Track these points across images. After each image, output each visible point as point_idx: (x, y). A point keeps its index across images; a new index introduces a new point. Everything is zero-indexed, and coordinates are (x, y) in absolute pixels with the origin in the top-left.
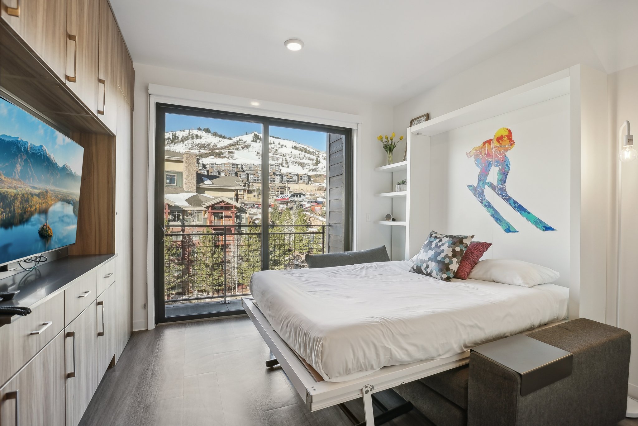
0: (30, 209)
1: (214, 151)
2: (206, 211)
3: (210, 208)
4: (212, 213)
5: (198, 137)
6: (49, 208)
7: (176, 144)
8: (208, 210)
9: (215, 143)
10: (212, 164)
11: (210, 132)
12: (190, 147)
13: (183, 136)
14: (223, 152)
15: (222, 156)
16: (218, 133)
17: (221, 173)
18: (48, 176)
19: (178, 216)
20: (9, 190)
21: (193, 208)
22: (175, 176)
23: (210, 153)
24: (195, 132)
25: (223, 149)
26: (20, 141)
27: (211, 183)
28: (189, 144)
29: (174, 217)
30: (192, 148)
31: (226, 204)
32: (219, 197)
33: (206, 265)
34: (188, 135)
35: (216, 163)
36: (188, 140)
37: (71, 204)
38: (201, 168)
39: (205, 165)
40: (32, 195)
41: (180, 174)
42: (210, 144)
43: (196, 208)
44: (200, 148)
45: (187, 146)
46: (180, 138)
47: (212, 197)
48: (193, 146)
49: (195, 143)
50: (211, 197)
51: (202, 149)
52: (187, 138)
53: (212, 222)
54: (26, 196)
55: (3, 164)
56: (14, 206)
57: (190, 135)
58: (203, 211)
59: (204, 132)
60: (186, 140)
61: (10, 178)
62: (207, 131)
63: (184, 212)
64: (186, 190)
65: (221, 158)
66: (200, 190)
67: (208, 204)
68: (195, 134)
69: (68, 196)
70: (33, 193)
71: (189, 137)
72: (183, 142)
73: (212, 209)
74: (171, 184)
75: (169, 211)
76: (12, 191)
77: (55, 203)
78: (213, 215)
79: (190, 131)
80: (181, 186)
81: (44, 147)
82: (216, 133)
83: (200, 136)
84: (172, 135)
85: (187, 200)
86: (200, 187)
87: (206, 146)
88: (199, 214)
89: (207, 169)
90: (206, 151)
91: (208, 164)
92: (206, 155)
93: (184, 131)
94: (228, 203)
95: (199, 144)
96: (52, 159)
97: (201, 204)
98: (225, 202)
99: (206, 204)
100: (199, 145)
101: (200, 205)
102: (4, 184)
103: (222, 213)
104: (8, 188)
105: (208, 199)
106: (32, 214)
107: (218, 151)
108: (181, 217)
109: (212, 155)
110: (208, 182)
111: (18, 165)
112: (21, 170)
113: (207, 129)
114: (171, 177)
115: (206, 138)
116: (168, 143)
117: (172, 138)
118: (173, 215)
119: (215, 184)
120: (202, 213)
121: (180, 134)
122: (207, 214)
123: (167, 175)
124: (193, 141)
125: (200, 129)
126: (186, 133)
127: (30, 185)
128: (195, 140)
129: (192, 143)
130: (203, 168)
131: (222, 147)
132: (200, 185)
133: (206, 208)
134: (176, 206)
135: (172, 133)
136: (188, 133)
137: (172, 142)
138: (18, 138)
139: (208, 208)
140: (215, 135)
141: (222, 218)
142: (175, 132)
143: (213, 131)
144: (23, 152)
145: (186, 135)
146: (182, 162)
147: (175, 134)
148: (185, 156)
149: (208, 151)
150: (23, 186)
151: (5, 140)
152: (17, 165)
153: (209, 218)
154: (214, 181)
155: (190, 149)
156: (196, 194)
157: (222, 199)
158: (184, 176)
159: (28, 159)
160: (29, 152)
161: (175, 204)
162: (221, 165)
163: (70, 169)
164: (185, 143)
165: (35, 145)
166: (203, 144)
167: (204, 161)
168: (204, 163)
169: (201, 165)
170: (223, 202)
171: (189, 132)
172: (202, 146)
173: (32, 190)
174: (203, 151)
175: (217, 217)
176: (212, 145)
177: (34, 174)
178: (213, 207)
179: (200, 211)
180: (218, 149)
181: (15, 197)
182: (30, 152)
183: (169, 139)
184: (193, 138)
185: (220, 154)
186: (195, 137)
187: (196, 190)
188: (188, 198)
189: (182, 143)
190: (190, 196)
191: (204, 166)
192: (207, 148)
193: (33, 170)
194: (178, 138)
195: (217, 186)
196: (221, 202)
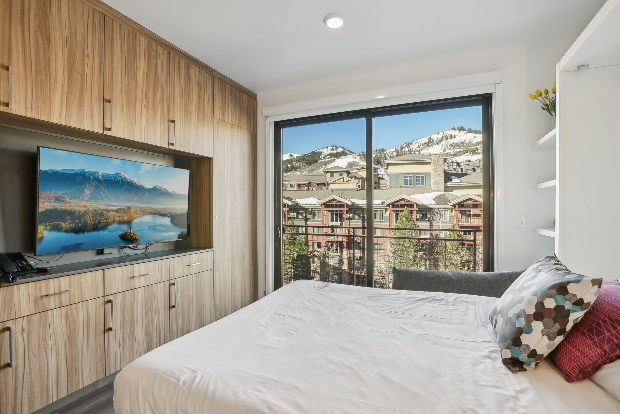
0: (107, 220)
1: (468, 148)
2: (452, 210)
3: (457, 206)
4: (458, 211)
5: (452, 136)
6: (133, 220)
7: (431, 147)
8: (455, 208)
9: (470, 140)
10: (466, 161)
11: (464, 130)
12: (444, 147)
13: (438, 138)
14: (478, 148)
15: (477, 152)
16: (472, 129)
17: (476, 170)
18: (130, 196)
19: (426, 214)
20: (76, 208)
21: (439, 207)
22: (423, 177)
23: (464, 150)
24: (451, 132)
25: (479, 144)
26: (86, 173)
27: (459, 181)
28: (443, 145)
29: (422, 215)
30: (446, 148)
31: (474, 202)
32: (466, 195)
33: (451, 263)
34: (442, 137)
35: (471, 160)
36: (442, 142)
37: (167, 216)
38: (455, 167)
39: (460, 163)
40: (108, 211)
41: (429, 174)
42: (464, 142)
43: (442, 207)
44: (454, 147)
45: (441, 147)
46: (435, 141)
47: (460, 195)
48: (448, 147)
49: (449, 143)
50: (458, 195)
51: (456, 148)
52: (441, 140)
53: (458, 220)
54: (100, 211)
55: (66, 190)
56: (84, 219)
57: (444, 136)
58: (449, 209)
59: (457, 131)
60: (440, 142)
61: (77, 200)
62: (461, 129)
63: (430, 210)
64: (434, 190)
65: (476, 154)
66: (447, 189)
67: (454, 202)
68: (449, 135)
69: (163, 210)
70: (109, 209)
71: (444, 138)
72: (438, 144)
73: (459, 207)
74: (420, 185)
75: (417, 209)
76: (82, 209)
77: (142, 216)
78: (460, 213)
79: (444, 132)
80: (430, 186)
81: (123, 173)
82: (470, 129)
83: (454, 136)
84: (427, 139)
85: (434, 199)
86: (448, 185)
87: (460, 144)
88: (446, 212)
89: (461, 167)
90: (461, 149)
91: (462, 162)
92: (461, 153)
93: (438, 133)
94: (475, 201)
95: (453, 143)
96: (135, 183)
97: (448, 202)
98: (472, 199)
99: (452, 202)
100: (453, 145)
101: (446, 204)
102: (70, 204)
103: (470, 211)
104: (75, 207)
105: (455, 197)
106: (109, 224)
107: (473, 147)
108: (429, 216)
109: (466, 153)
110: (456, 181)
111: (87, 190)
112: (91, 194)
113: (461, 127)
114: (421, 178)
115: (460, 136)
116: (424, 148)
117: (428, 142)
118: (421, 214)
119: (462, 181)
120: (449, 211)
121: (435, 137)
122: (453, 212)
123: (417, 177)
124: (447, 141)
125: (454, 129)
126: (440, 135)
127: (105, 204)
128: (449, 140)
129: (446, 143)
130: (457, 167)
131: (477, 143)
132: (448, 183)
133: (452, 206)
134: (423, 205)
135: (427, 137)
136: (442, 134)
137: (428, 146)
138: (85, 170)
139: (454, 206)
140: (470, 131)
141: (469, 216)
142: (430, 136)
143: (467, 129)
144: (91, 180)
145: (441, 137)
146: (430, 163)
147: (431, 138)
148: (432, 157)
149: (462, 149)
150: (94, 205)
151: (67, 173)
152: (84, 190)
153: (455, 216)
154: (463, 179)
155: (445, 150)
156: (443, 193)
157: (470, 196)
158: (433, 176)
159: (99, 184)
160: (100, 180)
161: (423, 203)
162: (476, 162)
163: (165, 189)
164: (440, 144)
165: (108, 173)
166: (457, 143)
167: (459, 159)
168: (458, 161)
169: (455, 164)
170: (470, 199)
171: (444, 134)
172: (457, 145)
173: (106, 207)
174: (457, 150)
175: (465, 215)
176: (466, 142)
177: (109, 196)
178: (461, 205)
179: (446, 210)
180: (473, 145)
181: (86, 213)
182: (102, 179)
183: (425, 143)
184: (447, 139)
185: (475, 150)
186: (449, 137)
187: (443, 189)
188: (435, 196)
189: (436, 145)
190: (437, 195)
191: (458, 164)
192: (461, 146)
193: (107, 193)
194: (433, 141)
195: (465, 183)
196: (468, 200)
